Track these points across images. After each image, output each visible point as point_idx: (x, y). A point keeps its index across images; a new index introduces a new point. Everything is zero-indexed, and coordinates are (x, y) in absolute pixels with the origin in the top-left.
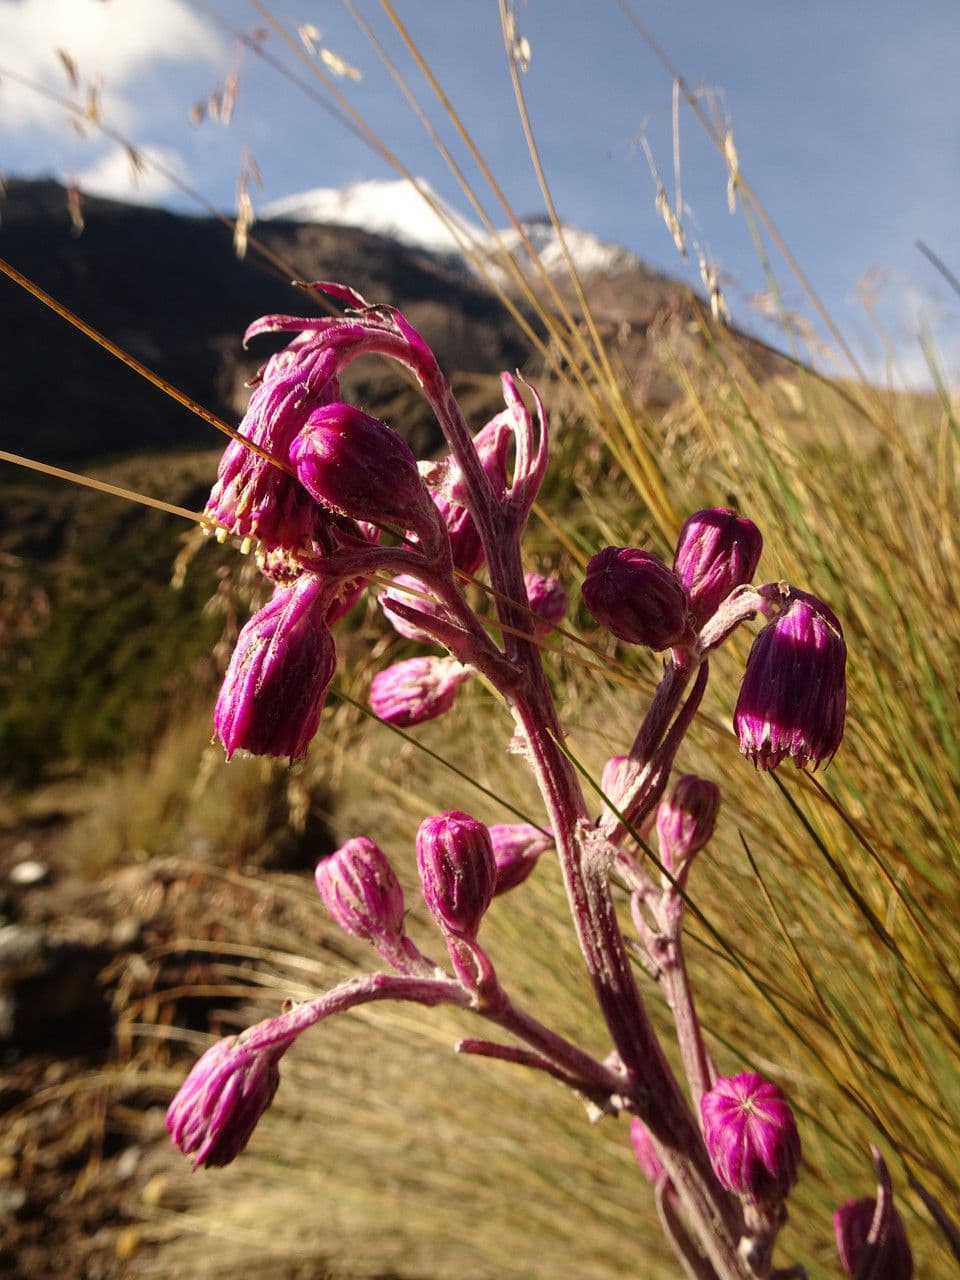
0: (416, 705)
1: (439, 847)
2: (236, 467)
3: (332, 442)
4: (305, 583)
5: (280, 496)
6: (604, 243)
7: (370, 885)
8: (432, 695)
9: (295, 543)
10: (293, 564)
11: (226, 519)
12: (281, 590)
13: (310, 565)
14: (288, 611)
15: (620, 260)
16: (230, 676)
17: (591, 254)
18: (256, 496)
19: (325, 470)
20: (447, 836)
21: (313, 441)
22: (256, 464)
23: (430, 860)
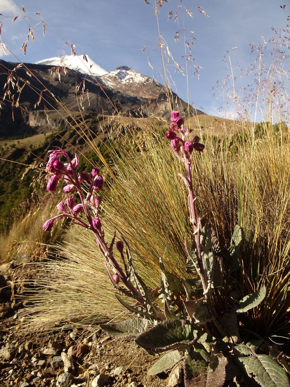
0: (68, 190)
1: (68, 200)
2: (48, 166)
3: (57, 164)
4: (55, 176)
5: (52, 168)
6: (142, 76)
7: (62, 206)
8: (70, 189)
9: (54, 172)
10: (53, 174)
11: (48, 170)
12: (52, 176)
13: (55, 174)
14: (53, 178)
15: (147, 80)
16: (48, 184)
17: (139, 79)
18: (50, 168)
19: (56, 166)
20: (69, 199)
21: (55, 164)
22: (50, 165)
23: (68, 201)
